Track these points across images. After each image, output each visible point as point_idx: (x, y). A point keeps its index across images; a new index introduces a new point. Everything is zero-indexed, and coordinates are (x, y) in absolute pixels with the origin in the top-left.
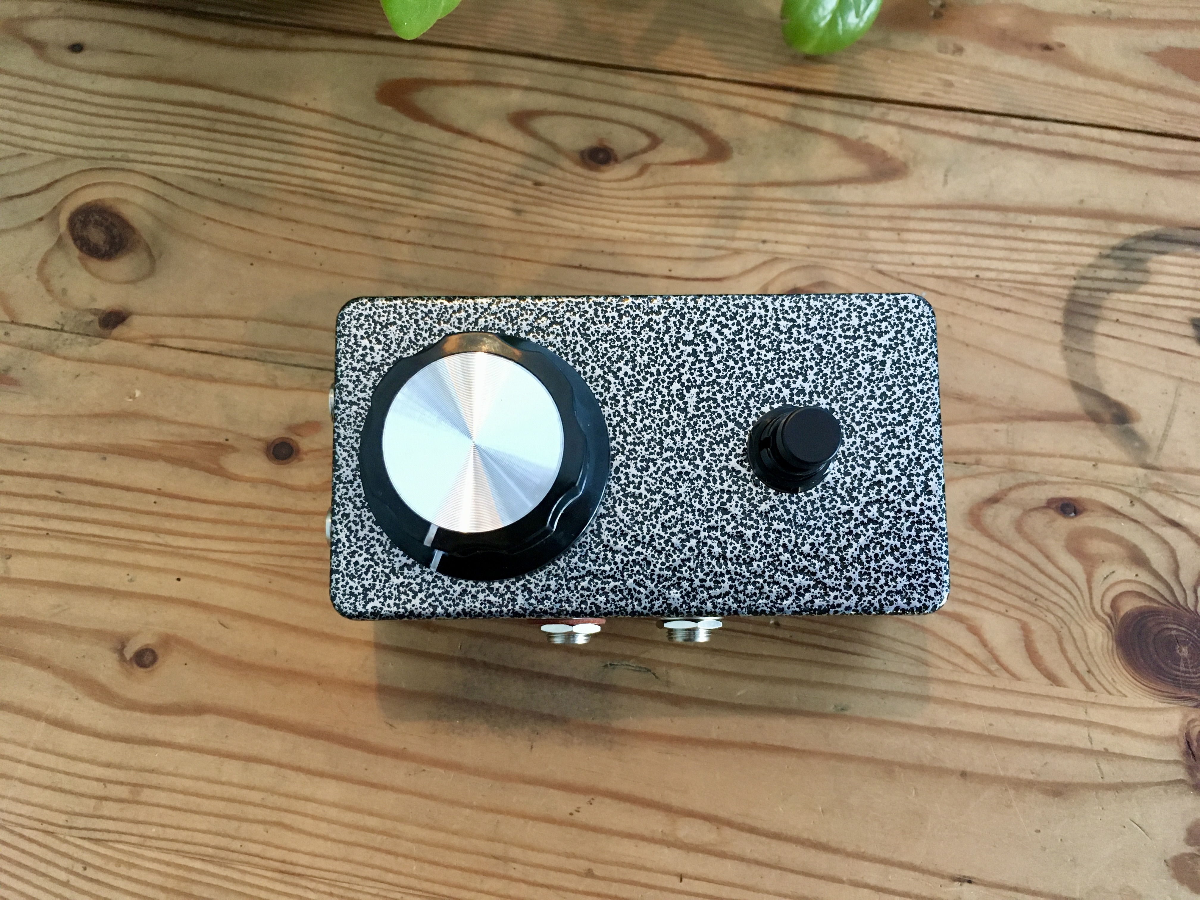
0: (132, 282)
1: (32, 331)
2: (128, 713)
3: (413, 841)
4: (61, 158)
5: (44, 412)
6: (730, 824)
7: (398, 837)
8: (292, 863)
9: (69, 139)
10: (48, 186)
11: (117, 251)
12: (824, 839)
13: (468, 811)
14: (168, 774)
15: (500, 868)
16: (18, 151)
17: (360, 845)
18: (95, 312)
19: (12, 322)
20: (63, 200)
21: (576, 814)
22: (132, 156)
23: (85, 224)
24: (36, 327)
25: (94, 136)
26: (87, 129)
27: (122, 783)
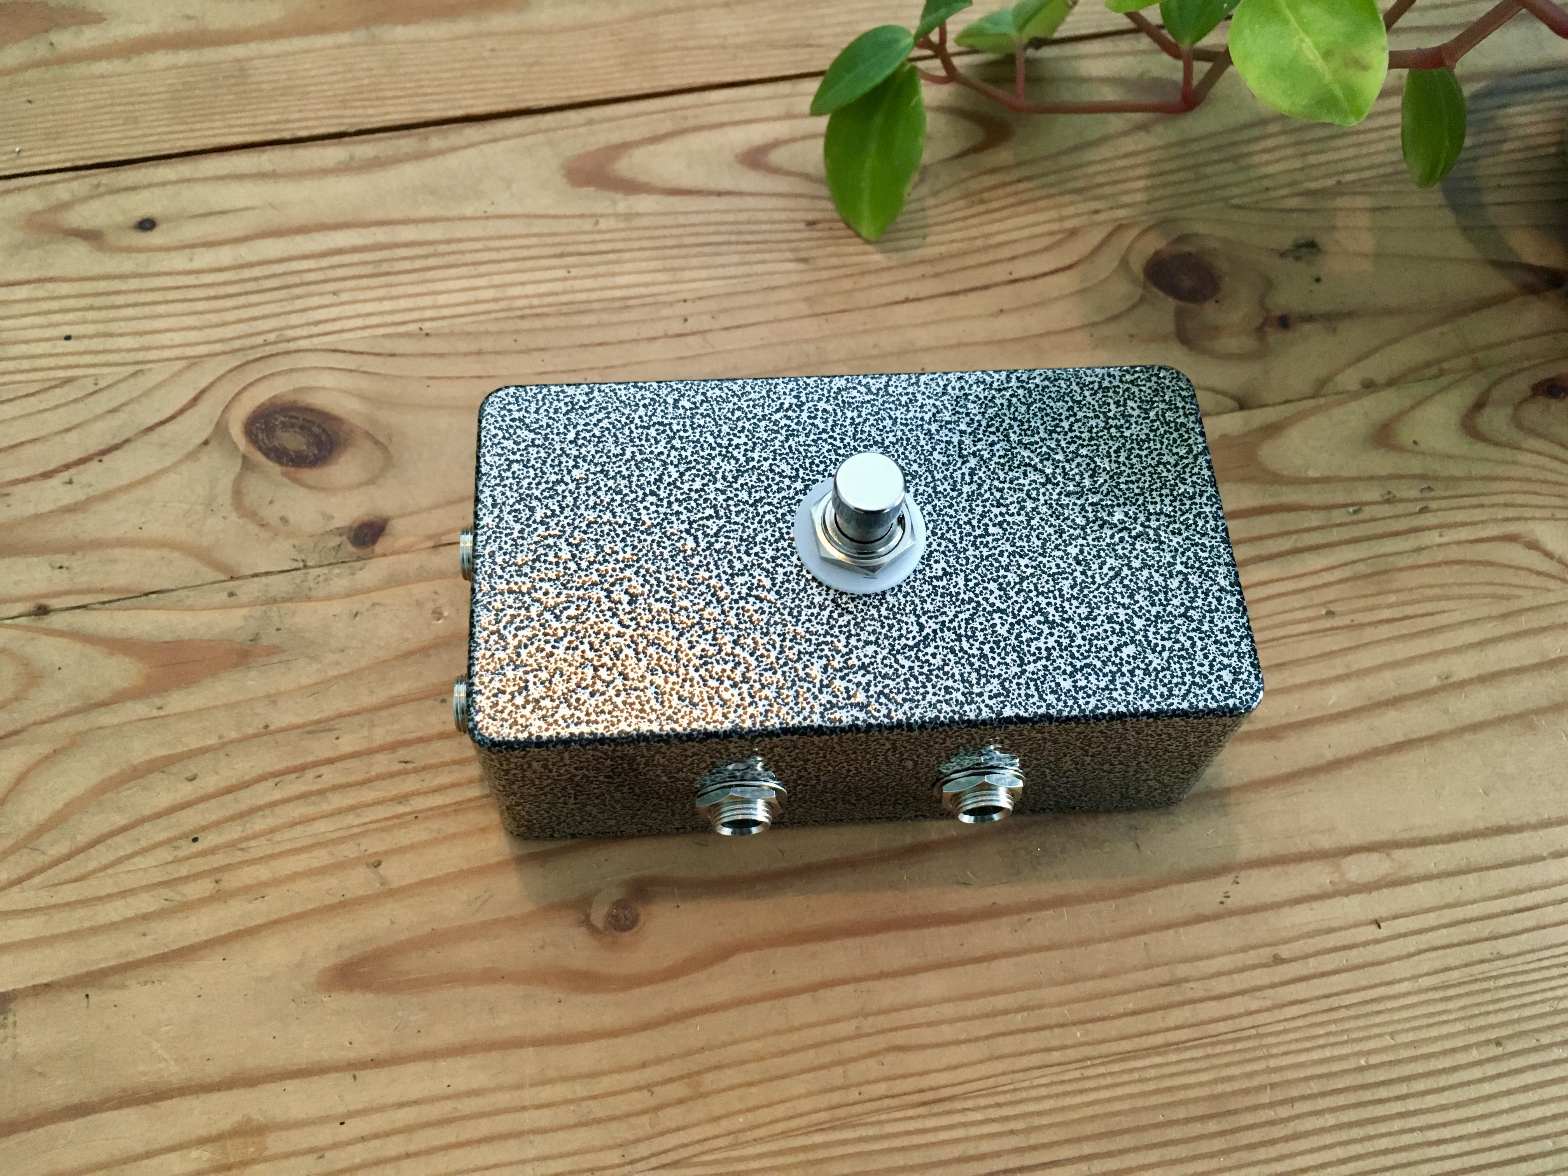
0: (372, 481)
1: (264, 580)
2: (636, 992)
3: (1060, 1004)
4: (194, 362)
5: (333, 672)
6: (1398, 845)
7: (1040, 1007)
8: (932, 1089)
9: (192, 336)
10: (195, 400)
11: (331, 451)
12: (1502, 822)
13: (1105, 945)
14: (725, 1045)
15: (1175, 994)
16: (131, 369)
17: (1003, 1034)
18: (340, 532)
19: (232, 578)
20: (224, 411)
21: (1228, 902)
22: (290, 333)
23: (270, 430)
24: (267, 574)
25: (225, 324)
26: (214, 318)
27: (671, 1080)
